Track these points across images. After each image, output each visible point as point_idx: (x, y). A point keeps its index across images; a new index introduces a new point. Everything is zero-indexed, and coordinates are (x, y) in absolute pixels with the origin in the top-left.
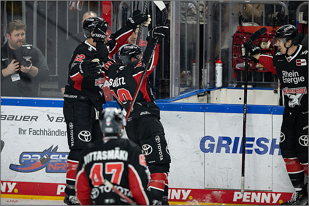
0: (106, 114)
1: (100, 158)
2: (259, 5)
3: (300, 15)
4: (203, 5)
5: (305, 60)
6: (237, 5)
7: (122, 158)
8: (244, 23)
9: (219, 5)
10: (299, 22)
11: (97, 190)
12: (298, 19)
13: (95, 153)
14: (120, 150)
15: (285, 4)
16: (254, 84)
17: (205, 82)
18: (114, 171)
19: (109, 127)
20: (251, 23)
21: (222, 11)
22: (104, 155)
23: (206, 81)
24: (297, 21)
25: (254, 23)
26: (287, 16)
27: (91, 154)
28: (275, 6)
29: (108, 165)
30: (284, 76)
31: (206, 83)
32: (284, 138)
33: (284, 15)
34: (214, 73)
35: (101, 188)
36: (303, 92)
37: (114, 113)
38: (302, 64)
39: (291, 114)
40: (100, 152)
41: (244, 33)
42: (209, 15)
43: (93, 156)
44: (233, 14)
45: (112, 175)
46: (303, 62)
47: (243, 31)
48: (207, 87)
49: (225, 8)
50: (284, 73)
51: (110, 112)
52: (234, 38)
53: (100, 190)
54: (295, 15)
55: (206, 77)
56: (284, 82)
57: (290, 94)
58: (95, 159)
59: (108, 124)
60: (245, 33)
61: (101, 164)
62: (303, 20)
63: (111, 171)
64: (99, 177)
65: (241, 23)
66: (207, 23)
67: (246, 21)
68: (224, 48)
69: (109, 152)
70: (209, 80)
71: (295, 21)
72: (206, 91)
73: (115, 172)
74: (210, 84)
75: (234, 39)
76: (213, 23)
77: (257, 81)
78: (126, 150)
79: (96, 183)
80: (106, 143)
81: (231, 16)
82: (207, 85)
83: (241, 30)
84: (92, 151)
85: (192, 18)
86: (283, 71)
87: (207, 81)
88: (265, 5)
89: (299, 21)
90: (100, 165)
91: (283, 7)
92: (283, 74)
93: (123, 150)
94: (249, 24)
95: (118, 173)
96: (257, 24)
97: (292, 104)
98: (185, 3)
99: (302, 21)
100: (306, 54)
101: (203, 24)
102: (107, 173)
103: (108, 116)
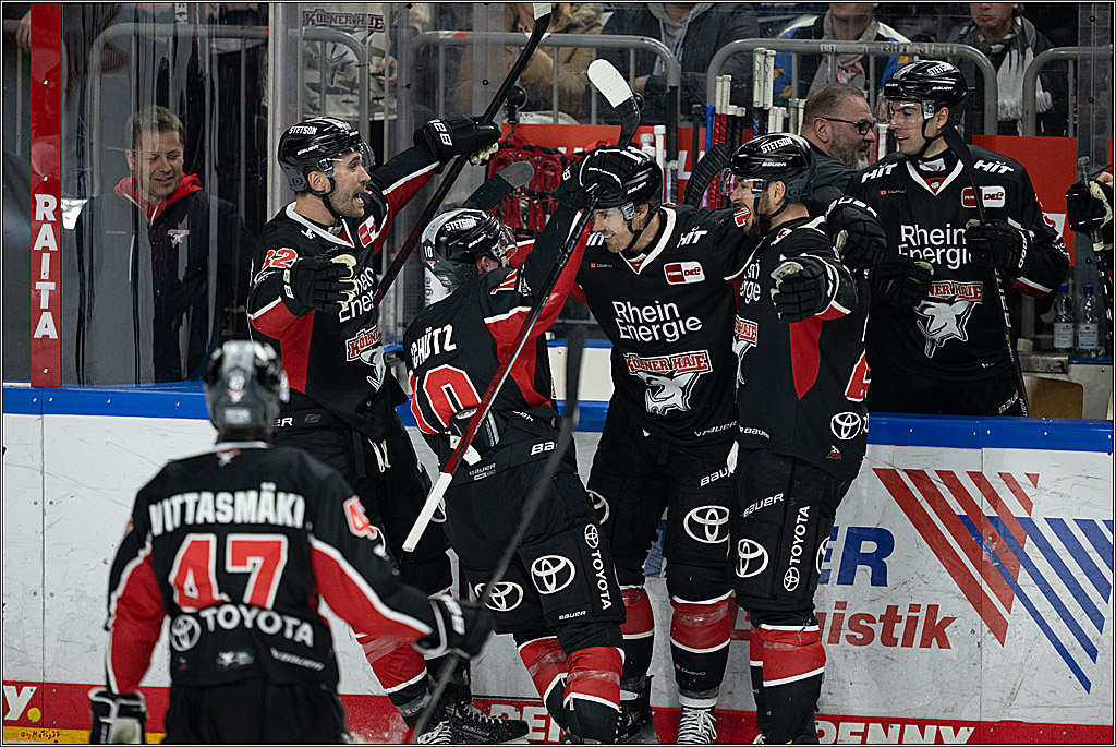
0: (228, 364)
1: (206, 514)
2: (573, 53)
3: (719, 85)
4: (381, 54)
5: (697, 264)
6: (501, 50)
7: (285, 519)
8: (523, 113)
9: (436, 48)
10: (718, 112)
11: (191, 620)
12: (715, 99)
13: (191, 498)
14: (276, 493)
15: (669, 47)
16: (561, 327)
17: (389, 320)
18: (254, 564)
19: (240, 405)
20: (548, 115)
21: (447, 71)
22: (220, 505)
23: (392, 318)
24: (708, 105)
25: (560, 113)
26: (676, 88)
27: (177, 500)
28: (632, 53)
29: (233, 542)
30: (622, 317)
31: (392, 324)
32: (607, 515)
33: (665, 86)
34: (419, 288)
35: (208, 614)
36: (699, 367)
37: (252, 357)
38: (689, 280)
39: (646, 434)
40: (207, 497)
41: (525, 149)
42: (402, 87)
43: (183, 506)
44: (486, 83)
45: (249, 574)
46: (691, 273)
47: (521, 142)
48: (394, 337)
49: (458, 60)
50: (620, 308)
51: (239, 357)
52: (491, 167)
53: (203, 622)
54: (704, 85)
55: (392, 303)
56: (623, 336)
57: (649, 373)
58: (189, 520)
59: (236, 397)
60: (530, 148)
61: (212, 538)
62: (731, 104)
63: (245, 564)
64: (202, 584)
65: (515, 114)
66: (395, 116)
67: (532, 107)
68: (454, 201)
69: (240, 496)
70: (404, 313)
71: (704, 106)
72: (392, 352)
73: (258, 568)
74: (404, 325)
75: (490, 170)
76: (416, 113)
77: (570, 318)
78: (297, 493)
79: (190, 601)
80: (228, 465)
81: (478, 88)
82: (396, 330)
83: (515, 137)
84: (182, 492)
85: (347, 101)
86: (615, 303)
87: (396, 318)
88: (597, 50)
89: (718, 107)
90: (208, 542)
91: (659, 58)
92: (618, 312)
93: (287, 492)
94: (544, 118)
95: (267, 571)
96: (571, 118)
97: (660, 406)
98: (318, 44)
99: (726, 107)
100: (695, 241)
101: (382, 121)
102: (230, 568)
103: (237, 368)
